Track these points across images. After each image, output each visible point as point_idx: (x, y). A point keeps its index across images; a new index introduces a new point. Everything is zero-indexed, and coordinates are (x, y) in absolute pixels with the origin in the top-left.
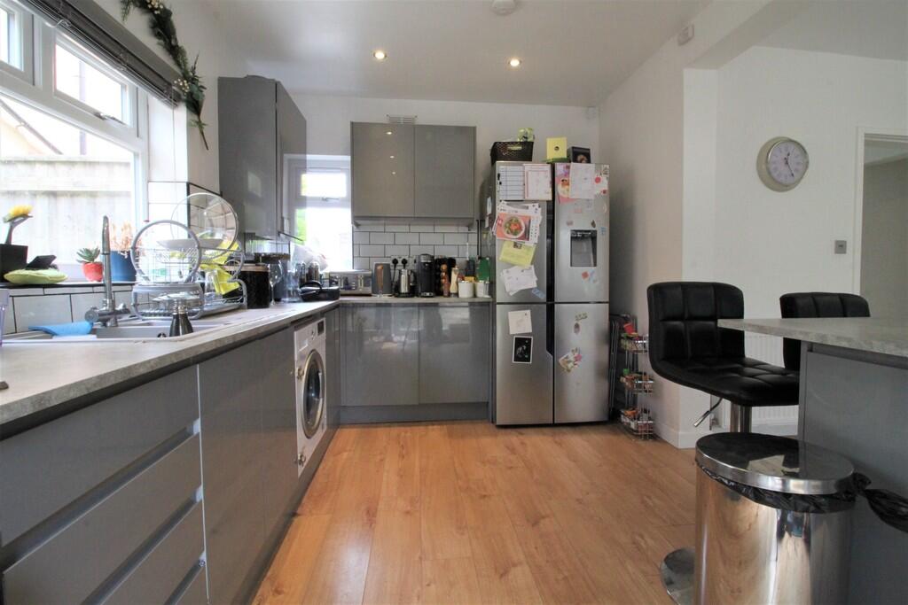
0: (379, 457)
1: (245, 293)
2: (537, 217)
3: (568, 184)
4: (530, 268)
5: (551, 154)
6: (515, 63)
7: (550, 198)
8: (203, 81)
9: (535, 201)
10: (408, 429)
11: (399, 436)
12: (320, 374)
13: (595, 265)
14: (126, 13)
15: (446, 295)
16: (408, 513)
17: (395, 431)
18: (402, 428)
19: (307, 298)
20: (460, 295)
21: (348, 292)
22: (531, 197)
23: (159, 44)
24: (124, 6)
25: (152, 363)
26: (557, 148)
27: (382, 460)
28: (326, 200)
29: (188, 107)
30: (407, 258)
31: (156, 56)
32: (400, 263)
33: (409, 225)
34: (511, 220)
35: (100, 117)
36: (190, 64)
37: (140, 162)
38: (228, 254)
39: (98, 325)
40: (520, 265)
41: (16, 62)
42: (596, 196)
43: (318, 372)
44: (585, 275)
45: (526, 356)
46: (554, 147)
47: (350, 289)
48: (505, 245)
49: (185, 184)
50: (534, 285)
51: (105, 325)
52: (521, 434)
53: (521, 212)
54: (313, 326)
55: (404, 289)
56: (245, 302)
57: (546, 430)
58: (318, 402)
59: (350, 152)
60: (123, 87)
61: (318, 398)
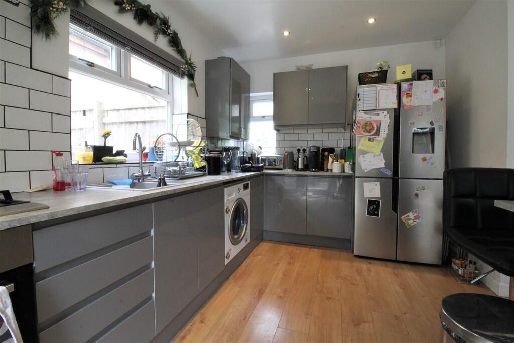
0: (276, 262)
1: (207, 167)
2: (386, 121)
3: (411, 96)
4: (380, 154)
5: (399, 77)
6: (372, 21)
7: (396, 106)
8: (195, 64)
9: (385, 110)
10: (299, 248)
11: (292, 251)
12: (245, 212)
13: (433, 152)
14: (156, 38)
15: (325, 170)
16: (280, 297)
17: (291, 248)
18: (295, 247)
19: (244, 170)
20: (333, 171)
21: (271, 167)
22: (382, 107)
23: (173, 50)
24: (155, 35)
25: (118, 202)
26: (404, 73)
27: (277, 263)
28: (263, 117)
29: (188, 77)
30: (305, 148)
31: (173, 57)
32: (301, 151)
33: (322, 128)
34: (367, 123)
35: (150, 87)
36: (188, 56)
37: (169, 105)
38: (199, 148)
39: (136, 181)
40: (373, 153)
41: (114, 69)
42: (433, 103)
43: (244, 210)
44: (424, 159)
45: (376, 213)
46: (402, 72)
47: (271, 165)
48: (362, 140)
49: (186, 115)
50: (383, 166)
51: (139, 181)
52: (370, 263)
53: (375, 117)
54: (241, 186)
55: (300, 166)
56: (207, 172)
57: (388, 263)
58: (244, 227)
59: (272, 90)
60: (162, 72)
61: (244, 224)
